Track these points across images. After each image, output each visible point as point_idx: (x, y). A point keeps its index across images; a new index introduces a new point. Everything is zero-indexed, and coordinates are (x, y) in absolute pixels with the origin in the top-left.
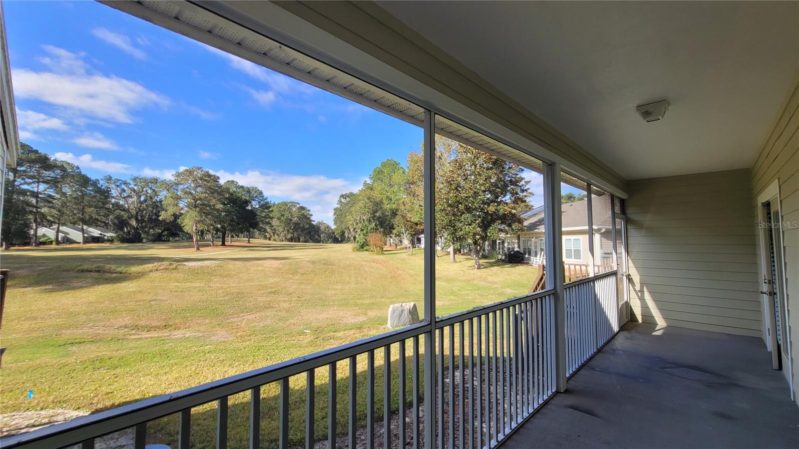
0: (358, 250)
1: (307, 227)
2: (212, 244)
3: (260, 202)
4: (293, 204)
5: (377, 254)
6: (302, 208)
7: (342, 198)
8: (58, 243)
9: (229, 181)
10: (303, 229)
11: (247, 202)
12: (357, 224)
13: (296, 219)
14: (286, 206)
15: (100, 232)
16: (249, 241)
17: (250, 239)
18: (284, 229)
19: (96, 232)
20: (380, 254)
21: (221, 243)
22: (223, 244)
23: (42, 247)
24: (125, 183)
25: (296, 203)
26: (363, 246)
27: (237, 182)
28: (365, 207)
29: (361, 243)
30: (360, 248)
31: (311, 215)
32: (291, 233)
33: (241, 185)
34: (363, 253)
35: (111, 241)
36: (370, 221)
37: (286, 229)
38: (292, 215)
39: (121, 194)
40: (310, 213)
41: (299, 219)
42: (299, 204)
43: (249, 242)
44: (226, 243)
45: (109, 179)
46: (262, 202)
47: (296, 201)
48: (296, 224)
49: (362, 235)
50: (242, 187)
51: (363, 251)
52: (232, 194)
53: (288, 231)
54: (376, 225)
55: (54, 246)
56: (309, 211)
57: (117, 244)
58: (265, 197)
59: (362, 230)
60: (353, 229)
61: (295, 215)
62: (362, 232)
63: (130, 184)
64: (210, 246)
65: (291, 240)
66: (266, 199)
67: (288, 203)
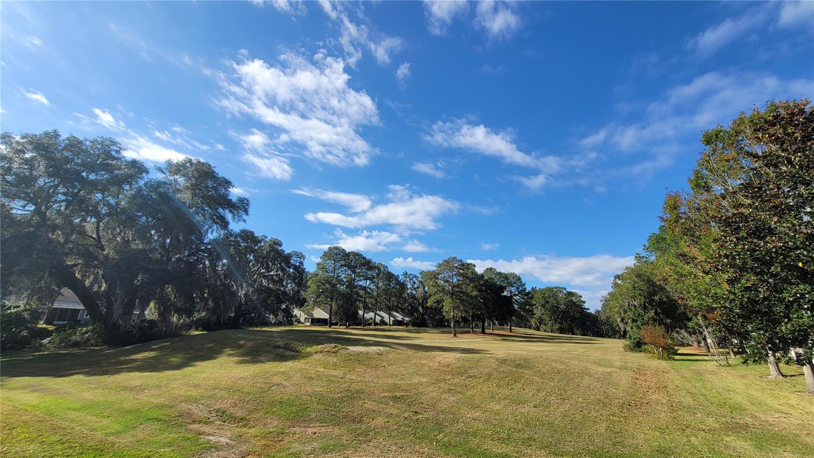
0: (631, 350)
1: (578, 316)
2: (471, 331)
3: (519, 288)
4: (560, 289)
5: (659, 359)
6: (571, 294)
7: (617, 280)
8: (376, 324)
9: (487, 269)
10: (573, 319)
11: (503, 289)
12: (625, 312)
13: (563, 306)
14: (551, 293)
15: (402, 317)
16: (511, 329)
17: (512, 328)
18: (551, 318)
19: (400, 317)
20: (666, 360)
21: (481, 330)
22: (483, 332)
23: (366, 327)
24: (415, 276)
25: (561, 288)
26: (638, 345)
27: (495, 269)
28: (634, 288)
29: (635, 339)
30: (635, 347)
31: (584, 302)
32: (559, 323)
33: (498, 271)
34: (639, 355)
35: (407, 325)
36: (645, 308)
37: (553, 318)
38: (558, 302)
39: (412, 286)
40: (582, 299)
41: (567, 307)
42: (565, 289)
43: (511, 331)
44: (486, 331)
45: (406, 274)
46: (521, 288)
47: (561, 286)
48: (564, 313)
49: (635, 328)
50: (500, 273)
51: (641, 351)
52: (487, 281)
53: (555, 320)
54: (656, 313)
55: (372, 327)
56: (581, 297)
57: (410, 327)
58: (523, 282)
59: (634, 321)
60: (620, 319)
61: (562, 302)
62: (635, 324)
63: (419, 277)
64: (470, 333)
65: (561, 331)
66: (524, 285)
67: (553, 288)
